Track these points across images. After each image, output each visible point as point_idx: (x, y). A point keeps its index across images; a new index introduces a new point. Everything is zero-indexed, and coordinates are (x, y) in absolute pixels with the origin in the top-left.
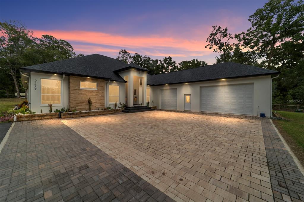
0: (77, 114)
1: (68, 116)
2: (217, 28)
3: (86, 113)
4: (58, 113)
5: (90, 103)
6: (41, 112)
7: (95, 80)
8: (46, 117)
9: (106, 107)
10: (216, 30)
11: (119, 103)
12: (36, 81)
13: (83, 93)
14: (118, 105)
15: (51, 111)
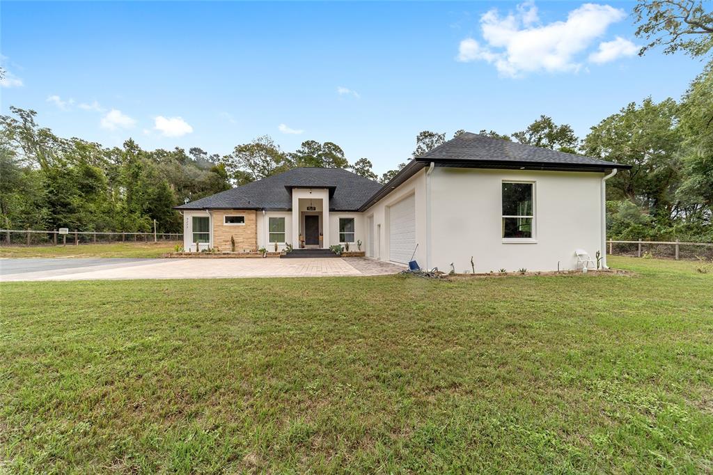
0: (216, 254)
5: (233, 242)
6: (190, 251)
7: (242, 212)
8: (190, 256)
11: (284, 243)
12: (188, 219)
13: (227, 230)
14: (282, 247)
15: (198, 250)
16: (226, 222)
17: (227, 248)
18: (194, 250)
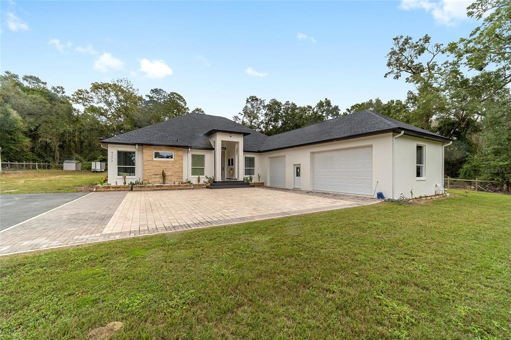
0: (148, 187)
1: (139, 189)
2: (403, 40)
3: (157, 186)
4: (130, 186)
5: (164, 176)
6: (116, 184)
7: (171, 149)
8: (119, 189)
9: (184, 181)
10: (401, 43)
11: (204, 176)
12: (113, 153)
13: (157, 164)
14: (203, 179)
15: (125, 183)
16: (155, 157)
17: (158, 181)
18: (121, 183)
